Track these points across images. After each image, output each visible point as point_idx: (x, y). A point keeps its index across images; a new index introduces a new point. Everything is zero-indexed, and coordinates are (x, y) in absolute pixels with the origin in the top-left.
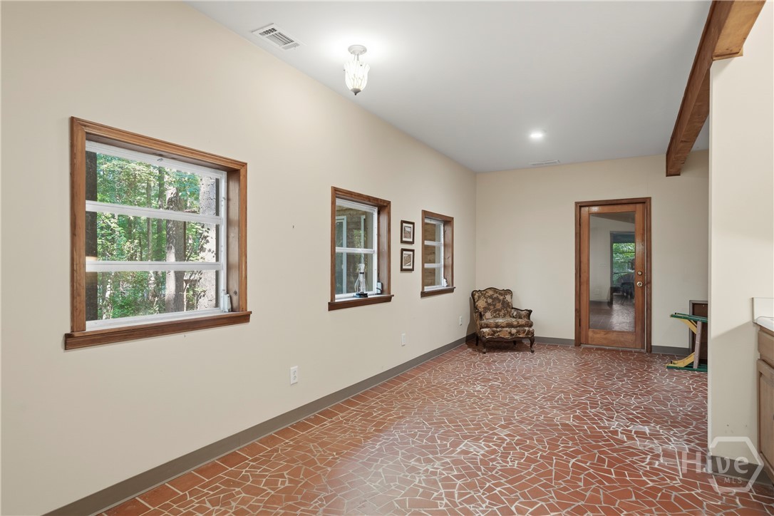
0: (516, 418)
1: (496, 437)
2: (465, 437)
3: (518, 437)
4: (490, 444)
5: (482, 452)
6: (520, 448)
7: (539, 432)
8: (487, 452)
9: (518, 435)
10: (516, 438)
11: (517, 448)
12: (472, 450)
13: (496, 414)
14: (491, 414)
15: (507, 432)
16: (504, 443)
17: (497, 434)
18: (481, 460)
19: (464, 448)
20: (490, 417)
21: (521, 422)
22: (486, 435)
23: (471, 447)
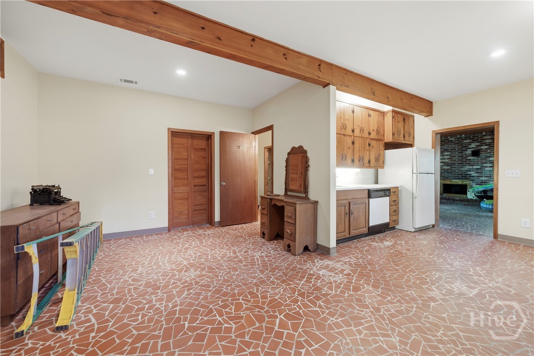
0: (415, 306)
1: (443, 292)
2: (471, 299)
3: (424, 287)
4: (449, 288)
5: (456, 284)
6: (427, 280)
7: (404, 286)
8: (453, 284)
9: (424, 288)
10: (426, 286)
11: (428, 280)
12: (465, 287)
13: (437, 317)
14: (443, 319)
15: (432, 294)
16: (438, 286)
17: (442, 294)
18: (457, 280)
19: (472, 290)
20: (445, 315)
21: (414, 300)
22: (452, 296)
23: (465, 290)
